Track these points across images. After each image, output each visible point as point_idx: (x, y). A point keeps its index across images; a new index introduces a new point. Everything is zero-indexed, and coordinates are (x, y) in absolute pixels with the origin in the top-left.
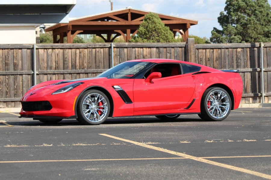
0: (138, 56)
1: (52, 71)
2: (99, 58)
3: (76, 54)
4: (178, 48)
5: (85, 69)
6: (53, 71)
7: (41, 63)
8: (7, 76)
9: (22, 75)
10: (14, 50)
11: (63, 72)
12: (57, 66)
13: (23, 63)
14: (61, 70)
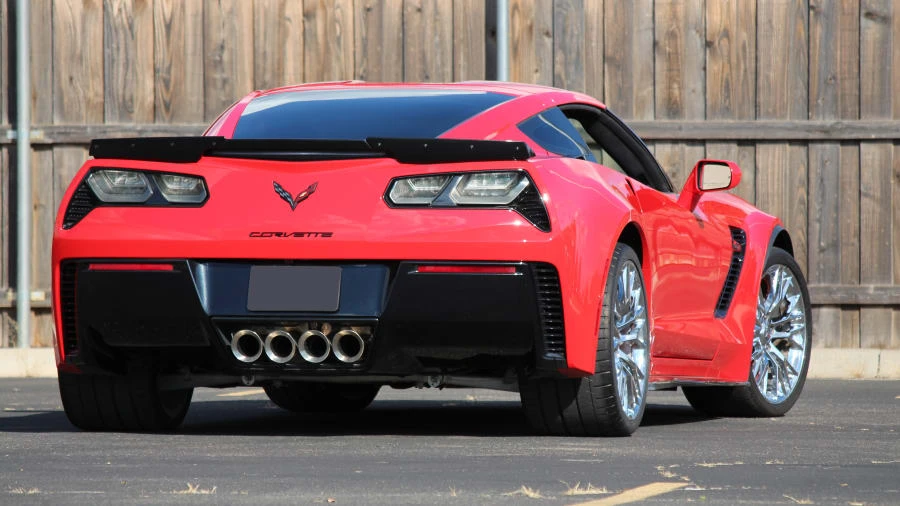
0: (672, 35)
2: (423, 51)
3: (281, 22)
7: (65, 77)
12: (167, 98)
14: (189, 120)
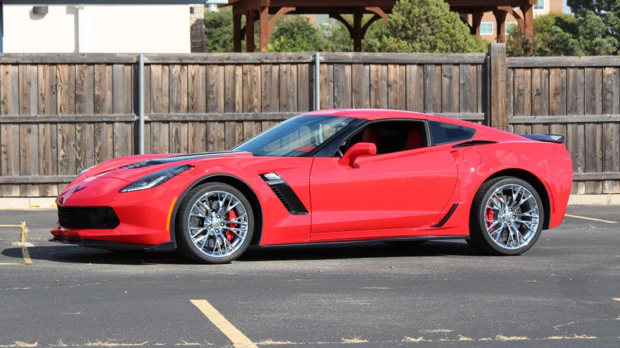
0: (377, 82)
1: (179, 114)
2: (287, 87)
3: (234, 76)
4: (469, 66)
5: (256, 110)
6: (183, 115)
7: (155, 97)
8: (79, 126)
9: (112, 123)
10: (96, 66)
11: (205, 117)
12: (192, 104)
13: (115, 96)
14: (200, 112)
